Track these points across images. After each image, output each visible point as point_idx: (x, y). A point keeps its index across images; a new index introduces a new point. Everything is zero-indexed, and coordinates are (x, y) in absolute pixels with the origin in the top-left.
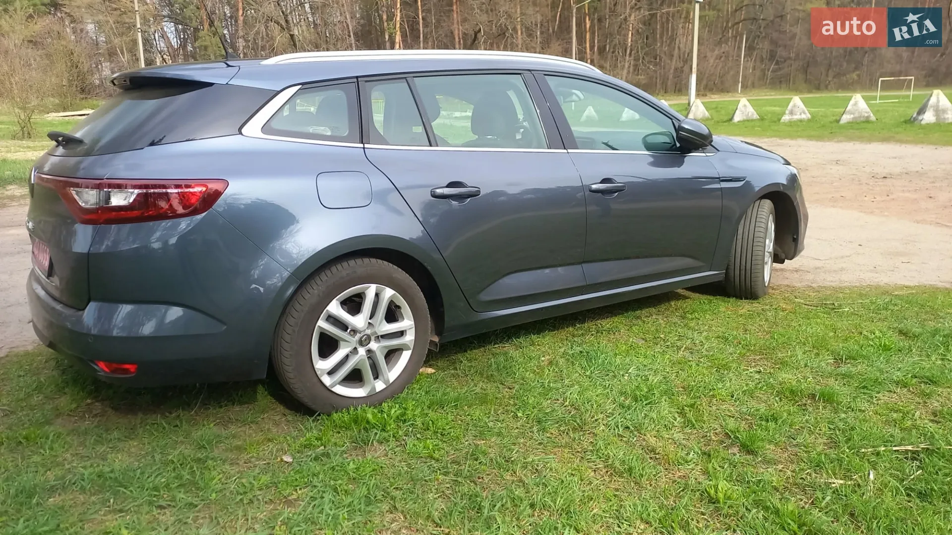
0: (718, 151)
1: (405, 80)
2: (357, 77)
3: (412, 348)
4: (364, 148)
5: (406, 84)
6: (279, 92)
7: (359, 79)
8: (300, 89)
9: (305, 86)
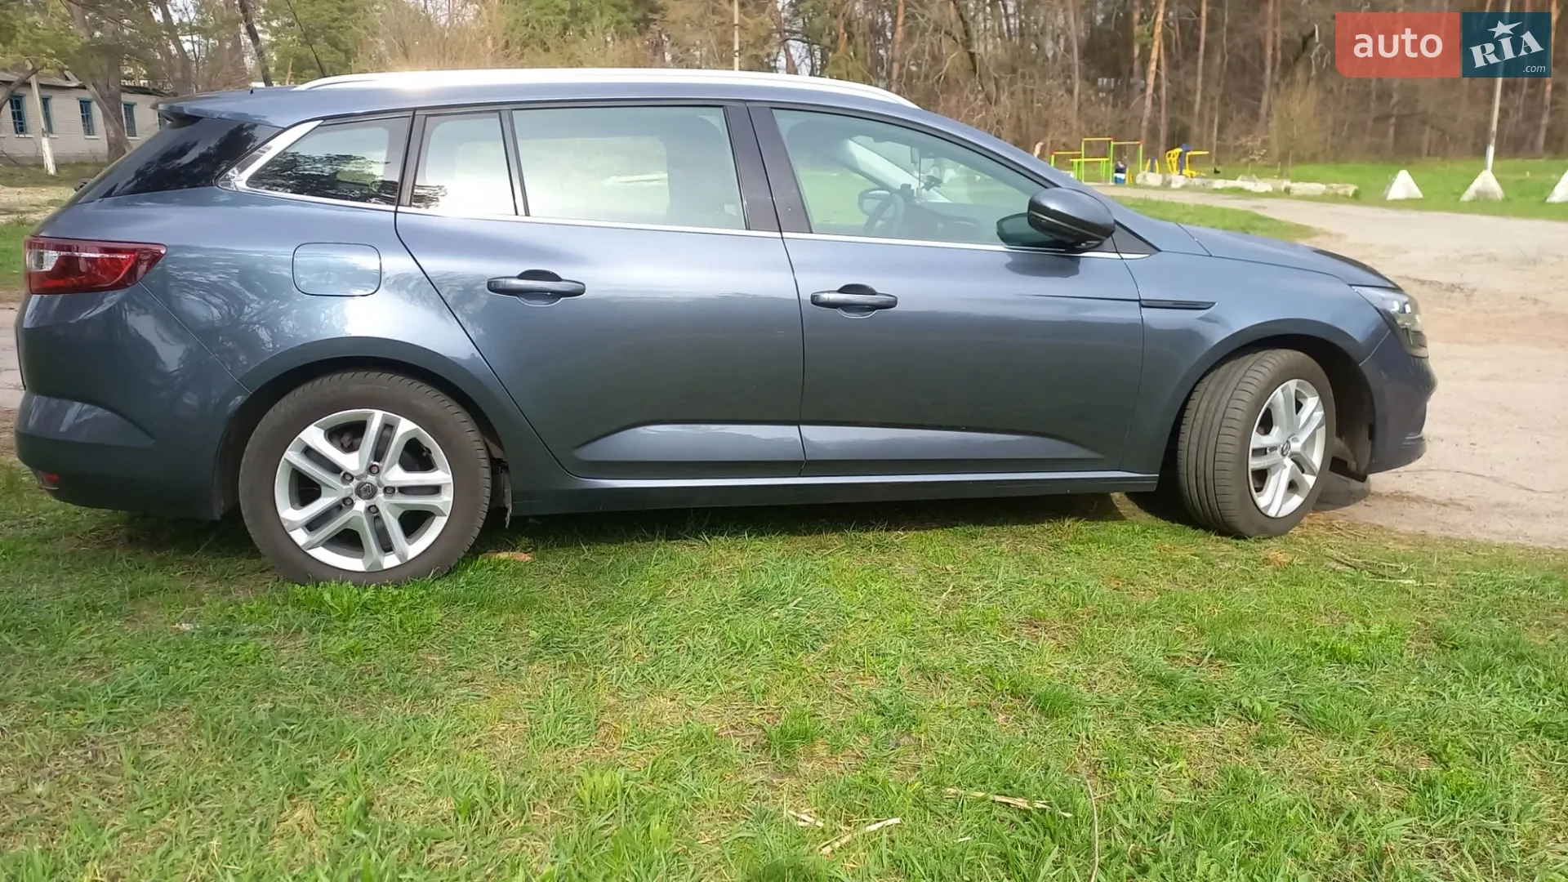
0: (1159, 251)
1: (497, 114)
2: (415, 109)
3: (448, 514)
4: (396, 212)
5: (498, 119)
6: (285, 130)
7: (417, 113)
8: (319, 125)
9: (328, 122)
